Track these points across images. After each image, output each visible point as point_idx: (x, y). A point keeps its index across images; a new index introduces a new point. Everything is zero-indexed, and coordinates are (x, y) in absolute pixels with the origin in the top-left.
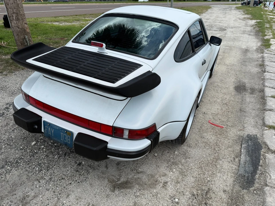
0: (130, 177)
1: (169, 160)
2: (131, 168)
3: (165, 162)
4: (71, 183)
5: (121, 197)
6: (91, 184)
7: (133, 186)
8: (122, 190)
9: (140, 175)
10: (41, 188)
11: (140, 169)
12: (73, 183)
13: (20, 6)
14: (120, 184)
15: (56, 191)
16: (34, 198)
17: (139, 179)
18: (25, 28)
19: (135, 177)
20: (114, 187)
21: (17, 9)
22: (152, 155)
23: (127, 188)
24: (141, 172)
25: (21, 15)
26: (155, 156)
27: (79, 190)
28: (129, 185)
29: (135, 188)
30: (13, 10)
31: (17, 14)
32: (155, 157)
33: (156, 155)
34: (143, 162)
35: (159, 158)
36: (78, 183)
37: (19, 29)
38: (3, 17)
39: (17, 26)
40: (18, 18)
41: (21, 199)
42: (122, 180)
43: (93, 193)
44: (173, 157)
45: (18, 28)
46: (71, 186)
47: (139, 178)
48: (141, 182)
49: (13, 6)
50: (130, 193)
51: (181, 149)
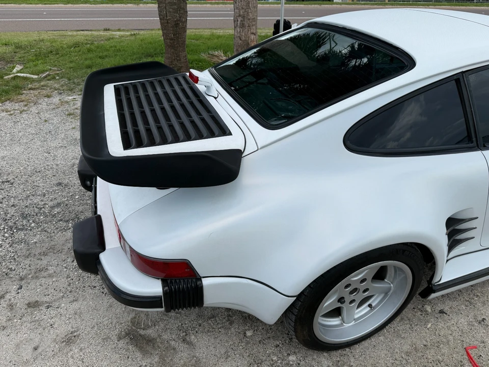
0: (165, 337)
1: (260, 361)
2: (182, 324)
3: (248, 359)
4: (95, 287)
5: (118, 356)
6: (111, 306)
7: (151, 354)
8: (130, 347)
9: (181, 346)
10: (65, 270)
11: (193, 337)
12: (98, 288)
13: (250, 5)
14: (140, 335)
15: (71, 285)
16: (48, 277)
17: (172, 351)
18: (250, 41)
19: (173, 343)
20: (127, 334)
21: (245, 10)
22: (241, 328)
23: (141, 349)
24: (190, 343)
25: (249, 19)
26: (245, 333)
27: (91, 303)
28: (149, 348)
29: (149, 360)
30: (239, 12)
31: (243, 17)
32: (242, 336)
33: (249, 334)
34: (213, 328)
35: (248, 343)
36: (103, 292)
37: (241, 41)
38: (275, 22)
39: (239, 37)
40: (243, 24)
41: (39, 269)
42: (151, 332)
43: (98, 319)
44: (276, 362)
45: (240, 39)
46: (91, 291)
47: (174, 349)
48: (170, 358)
49: (241, 5)
50: (134, 361)
51: (313, 359)
